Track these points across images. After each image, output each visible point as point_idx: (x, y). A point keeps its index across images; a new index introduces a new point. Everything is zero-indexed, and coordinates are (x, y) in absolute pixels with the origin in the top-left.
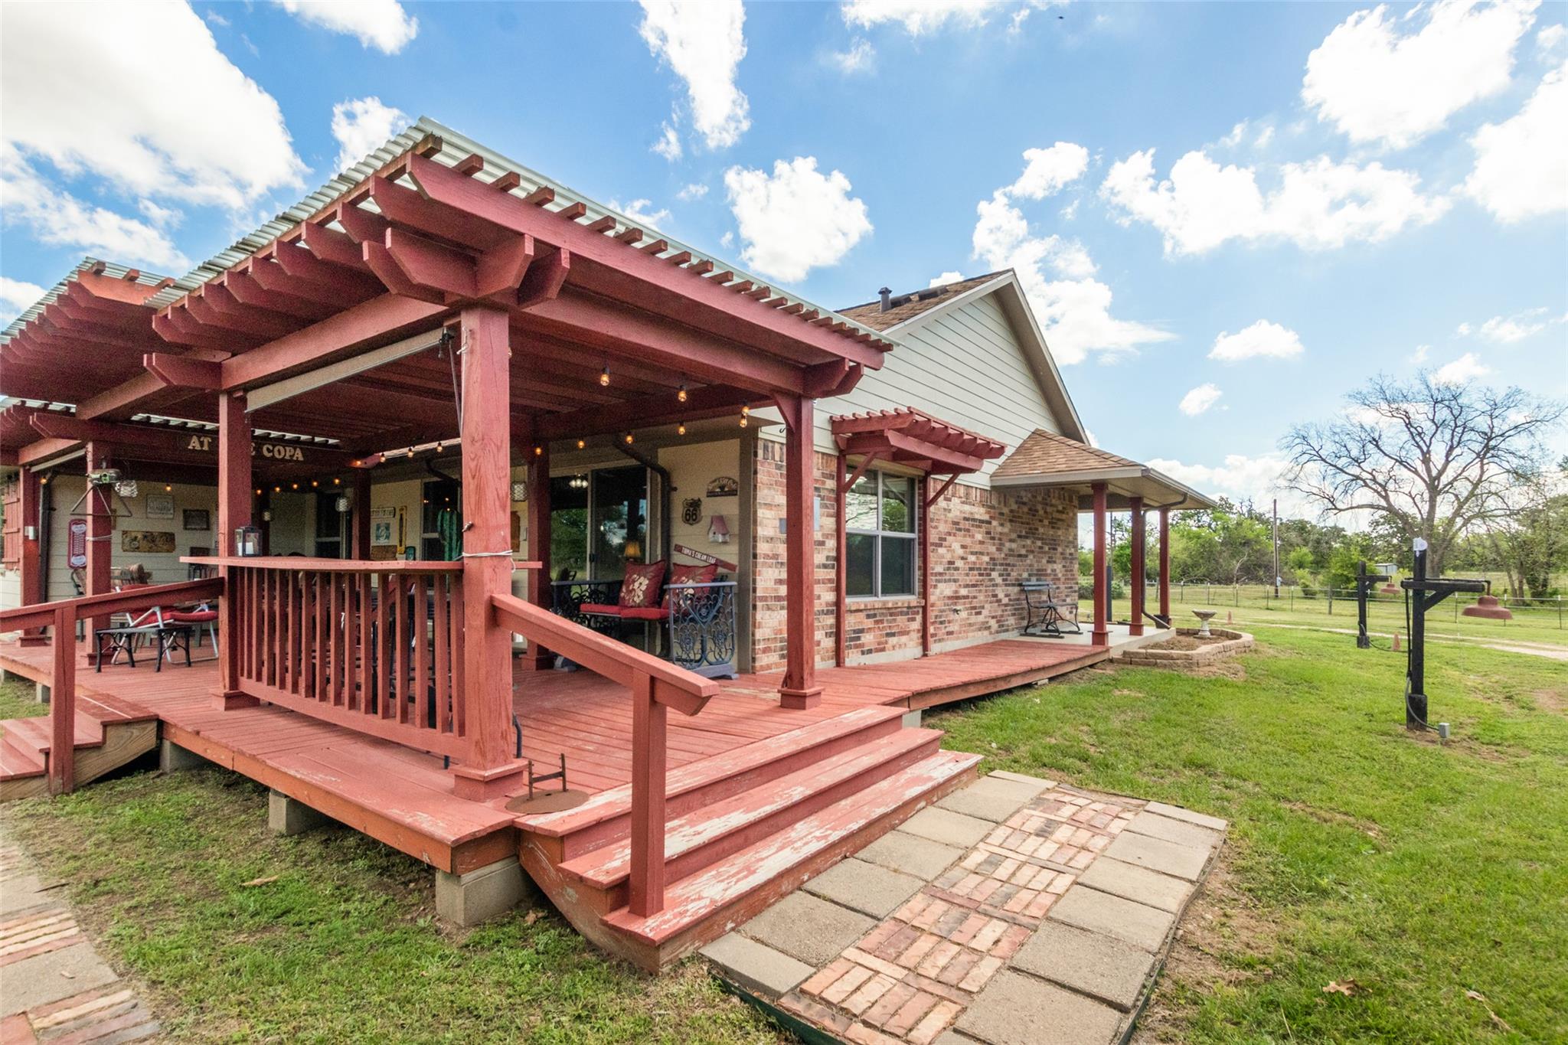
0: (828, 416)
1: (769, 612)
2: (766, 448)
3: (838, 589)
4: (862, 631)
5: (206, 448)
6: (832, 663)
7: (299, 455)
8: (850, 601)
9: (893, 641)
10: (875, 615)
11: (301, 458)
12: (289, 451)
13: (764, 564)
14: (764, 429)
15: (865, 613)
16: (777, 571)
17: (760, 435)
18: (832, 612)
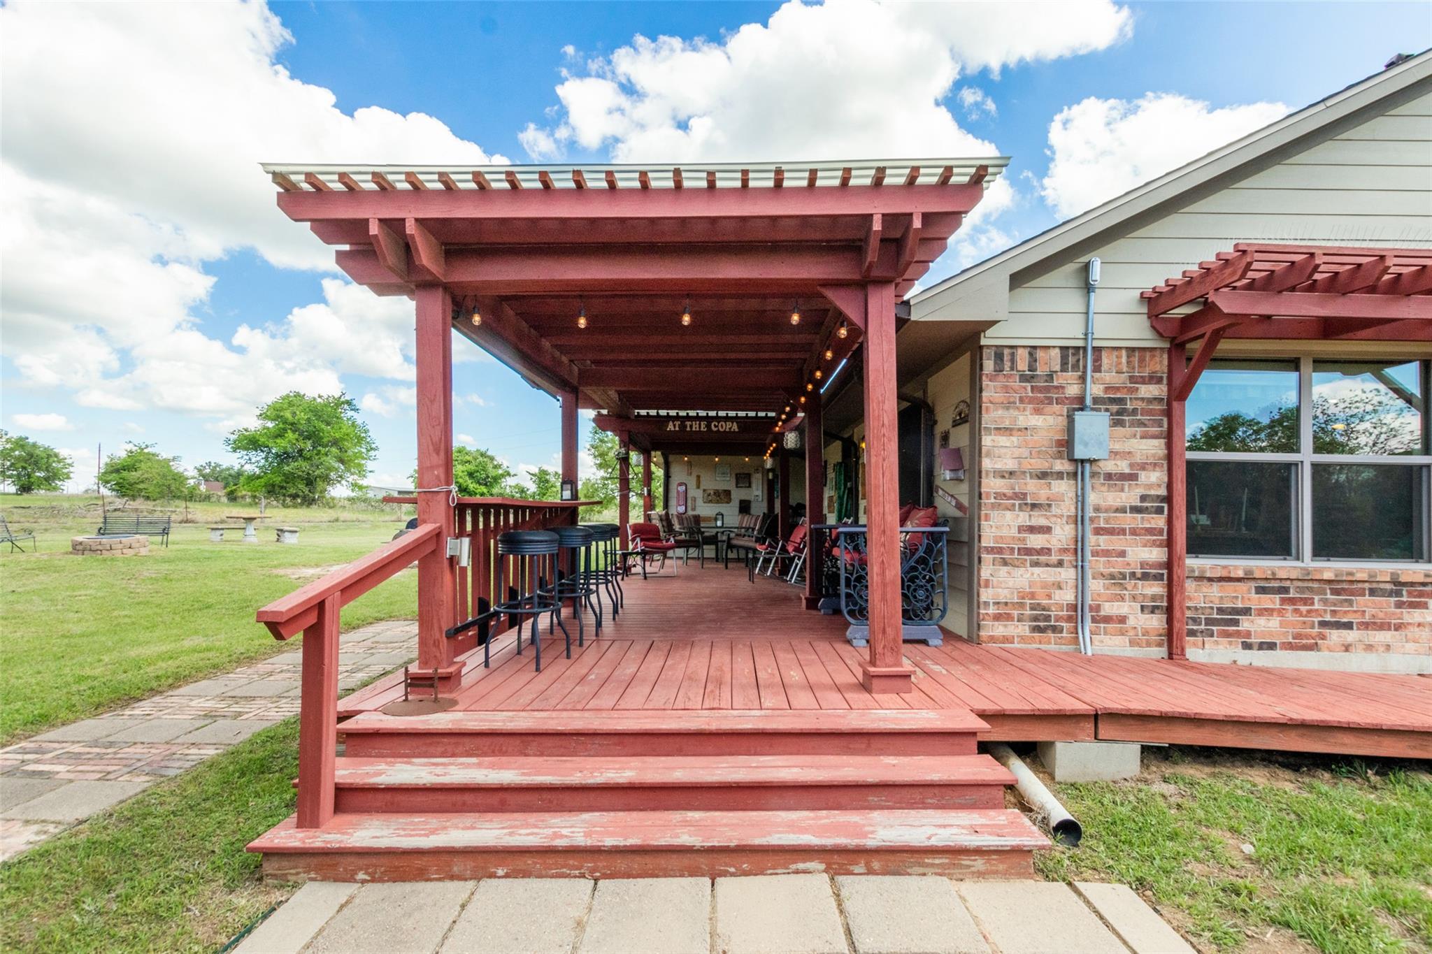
0: (1137, 293)
1: (1005, 569)
2: (999, 357)
3: (1170, 544)
4: (1246, 611)
5: (677, 430)
6: (1162, 652)
7: (735, 427)
9: (1335, 636)
10: (1285, 590)
11: (737, 431)
12: (729, 424)
13: (993, 506)
14: (989, 333)
15: (1253, 584)
16: (1027, 514)
17: (983, 342)
18: (1158, 577)
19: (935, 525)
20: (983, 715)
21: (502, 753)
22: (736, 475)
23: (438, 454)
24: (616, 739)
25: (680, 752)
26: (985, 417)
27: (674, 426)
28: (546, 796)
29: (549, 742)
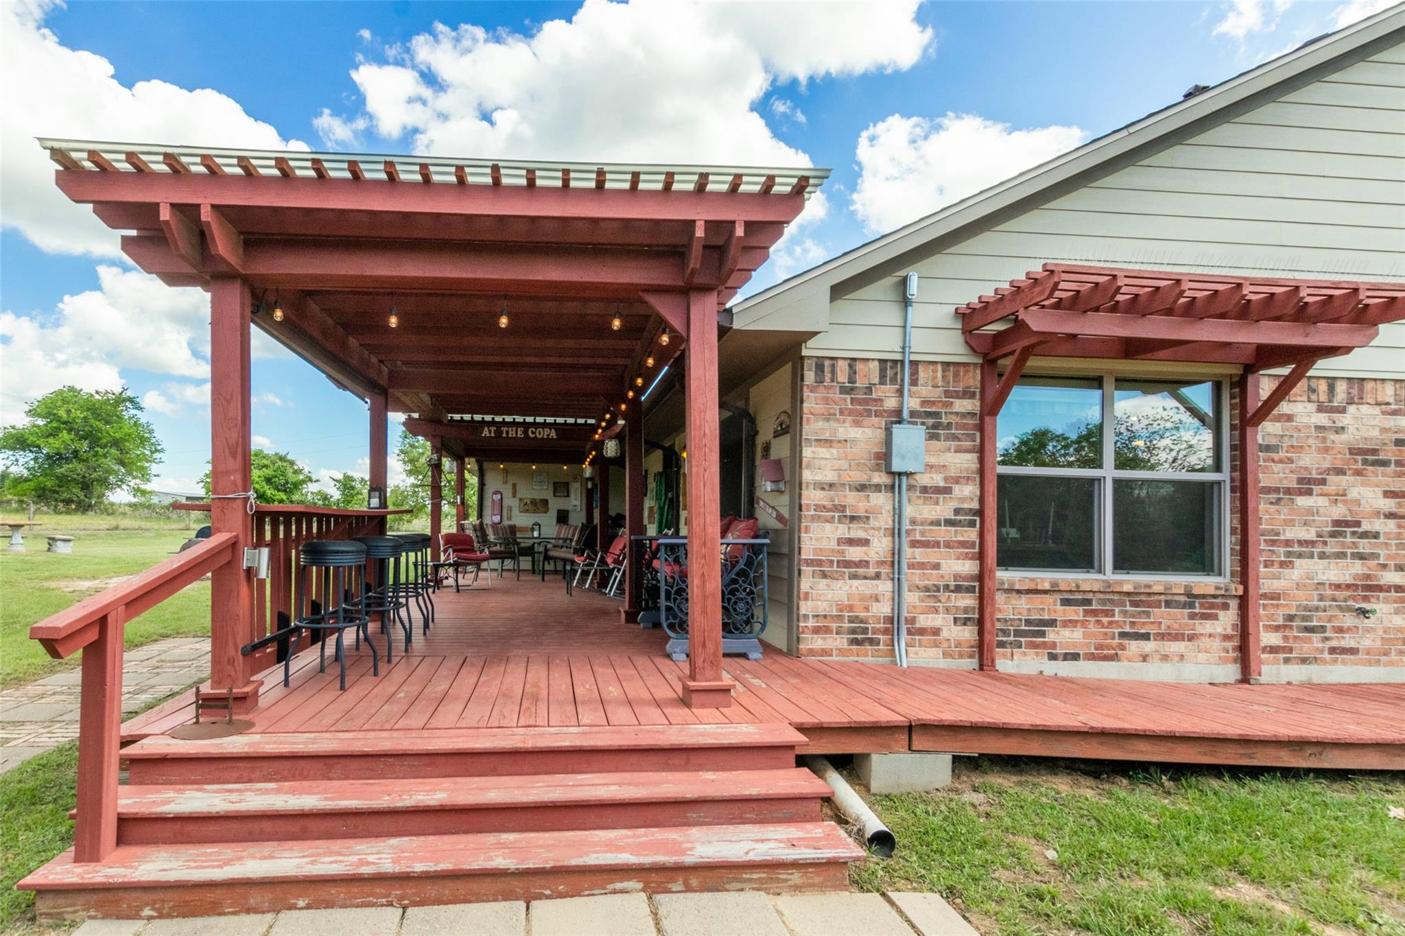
0: (952, 309)
1: (825, 581)
2: (820, 368)
3: (981, 556)
4: (1052, 623)
5: (493, 435)
6: (973, 663)
7: (553, 434)
8: (1004, 575)
9: (1134, 646)
10: (1088, 602)
11: (555, 437)
12: (547, 431)
13: (814, 519)
14: (810, 343)
15: (1058, 596)
16: (845, 527)
17: (805, 352)
18: (970, 590)
19: (755, 537)
20: (801, 728)
21: (304, 777)
22: (554, 483)
23: (234, 457)
24: (426, 760)
25: (495, 772)
26: (806, 428)
27: (490, 432)
28: (352, 821)
29: (355, 764)
